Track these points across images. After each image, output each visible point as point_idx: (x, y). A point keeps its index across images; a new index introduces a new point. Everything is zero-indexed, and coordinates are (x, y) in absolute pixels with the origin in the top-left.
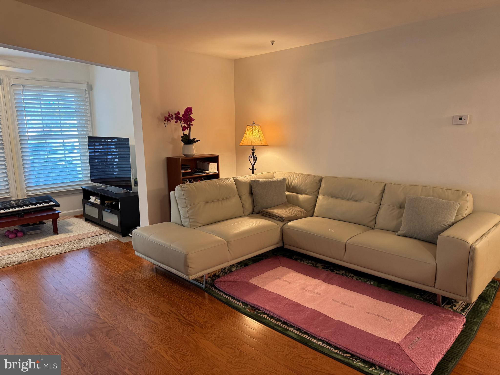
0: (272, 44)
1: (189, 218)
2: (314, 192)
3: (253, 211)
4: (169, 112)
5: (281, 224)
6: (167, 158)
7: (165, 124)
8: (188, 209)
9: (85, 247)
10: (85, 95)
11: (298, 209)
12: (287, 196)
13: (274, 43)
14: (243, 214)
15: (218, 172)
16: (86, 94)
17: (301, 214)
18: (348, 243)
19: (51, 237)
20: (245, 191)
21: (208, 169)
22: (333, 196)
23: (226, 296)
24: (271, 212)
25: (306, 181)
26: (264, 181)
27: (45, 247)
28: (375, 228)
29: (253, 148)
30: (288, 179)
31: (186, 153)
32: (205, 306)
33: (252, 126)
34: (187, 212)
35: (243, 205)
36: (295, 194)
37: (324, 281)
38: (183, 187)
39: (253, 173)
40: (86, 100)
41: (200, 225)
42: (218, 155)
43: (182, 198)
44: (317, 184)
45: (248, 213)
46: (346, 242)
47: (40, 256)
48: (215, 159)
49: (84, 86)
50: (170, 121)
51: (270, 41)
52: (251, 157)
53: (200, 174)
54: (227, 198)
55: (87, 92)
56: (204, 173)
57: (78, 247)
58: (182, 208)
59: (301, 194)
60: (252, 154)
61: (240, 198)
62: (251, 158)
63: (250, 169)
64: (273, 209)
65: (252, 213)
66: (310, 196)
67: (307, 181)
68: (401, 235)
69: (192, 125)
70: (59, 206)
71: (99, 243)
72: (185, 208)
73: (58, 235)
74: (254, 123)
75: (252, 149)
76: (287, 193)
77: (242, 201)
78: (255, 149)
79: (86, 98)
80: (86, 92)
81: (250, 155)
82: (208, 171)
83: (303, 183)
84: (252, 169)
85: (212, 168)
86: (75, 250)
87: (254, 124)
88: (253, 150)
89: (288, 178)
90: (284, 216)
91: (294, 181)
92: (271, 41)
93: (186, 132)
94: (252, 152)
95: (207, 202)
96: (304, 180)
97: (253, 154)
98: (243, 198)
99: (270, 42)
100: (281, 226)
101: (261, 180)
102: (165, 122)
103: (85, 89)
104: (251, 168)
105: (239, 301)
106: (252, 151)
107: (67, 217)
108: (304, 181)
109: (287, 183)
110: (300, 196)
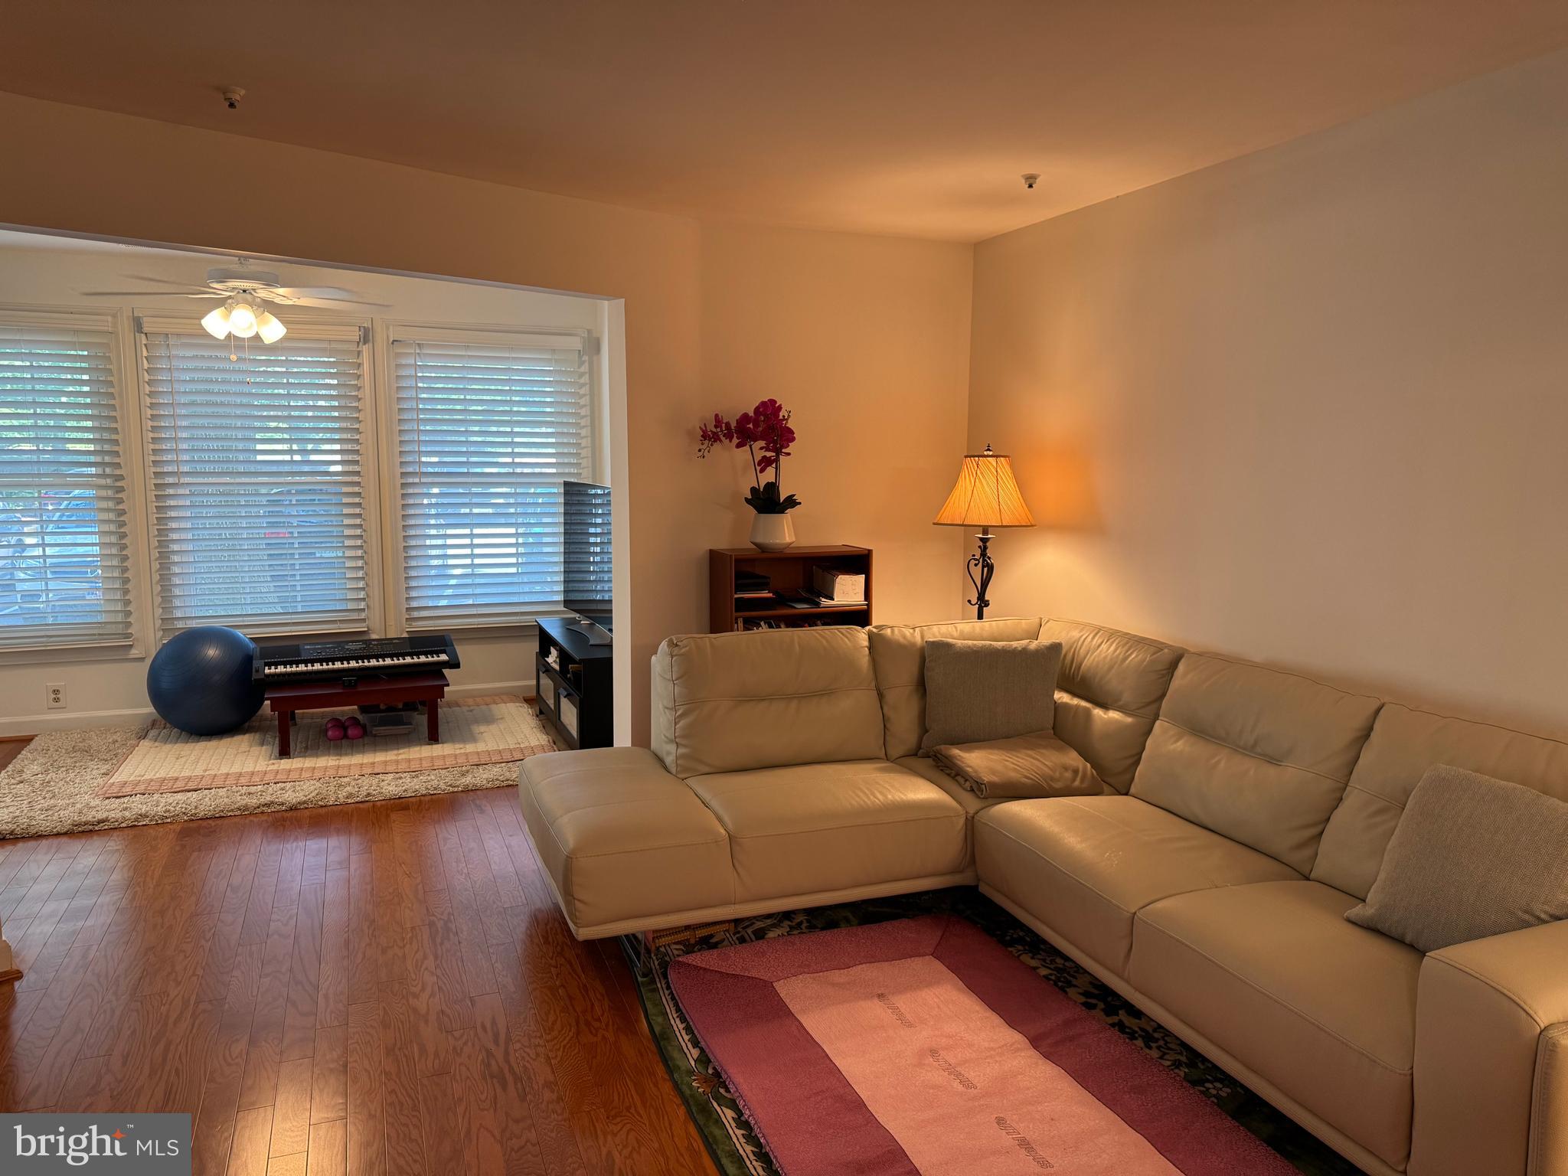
0: (1031, 186)
1: (677, 743)
2: (1143, 707)
3: (919, 747)
4: (717, 416)
5: (972, 804)
6: (711, 551)
7: (700, 450)
8: (679, 713)
9: (469, 788)
10: (579, 368)
11: (1073, 759)
12: (1058, 708)
13: (1037, 180)
14: (882, 754)
15: (867, 605)
16: (581, 364)
17: (1074, 780)
18: (1140, 919)
19: (417, 749)
20: (902, 678)
21: (833, 595)
22: (1195, 728)
23: (675, 1016)
24: (955, 757)
25: (1126, 658)
26: (969, 647)
27: (379, 774)
28: (1313, 875)
29: (985, 532)
30: (1073, 650)
31: (760, 540)
32: (594, 1032)
33: (977, 459)
34: (673, 725)
35: (885, 720)
36: (1084, 704)
37: (1035, 1042)
38: (677, 645)
39: (980, 616)
40: (582, 381)
41: (707, 769)
42: (870, 552)
43: (668, 678)
44: (1161, 678)
45: (896, 751)
46: (1135, 913)
47: (347, 798)
48: (858, 563)
49: (576, 343)
50: (721, 441)
51: (1022, 176)
52: (973, 562)
53: (802, 608)
54: (826, 693)
55: (586, 358)
56: (818, 605)
57: (450, 785)
58: (666, 710)
59: (1105, 706)
60: (981, 555)
61: (881, 696)
62: (976, 565)
63: (969, 601)
64: (969, 750)
65: (915, 755)
66: (1129, 720)
67: (1130, 662)
68: (1359, 923)
69: (789, 454)
70: (459, 667)
71: (511, 783)
72: (671, 709)
73: (435, 746)
74: (989, 450)
75: (981, 536)
76: (1061, 697)
77: (885, 709)
78: (989, 536)
79: (581, 375)
80: (583, 359)
81: (974, 555)
82: (833, 600)
83: (1117, 665)
84: (977, 603)
85: (847, 591)
86: (440, 792)
87: (991, 453)
88: (984, 541)
89: (1074, 642)
90: (987, 778)
91: (1091, 655)
92: (1025, 175)
93: (769, 476)
94: (980, 547)
95: (748, 697)
96: (1121, 656)
97: (983, 554)
98: (891, 696)
99: (1024, 181)
100: (972, 812)
101: (959, 643)
102: (702, 444)
103: (579, 351)
104: (974, 600)
105: (696, 1043)
106: (981, 544)
107: (504, 697)
108: (1119, 662)
109: (1069, 662)
110: (1098, 712)
